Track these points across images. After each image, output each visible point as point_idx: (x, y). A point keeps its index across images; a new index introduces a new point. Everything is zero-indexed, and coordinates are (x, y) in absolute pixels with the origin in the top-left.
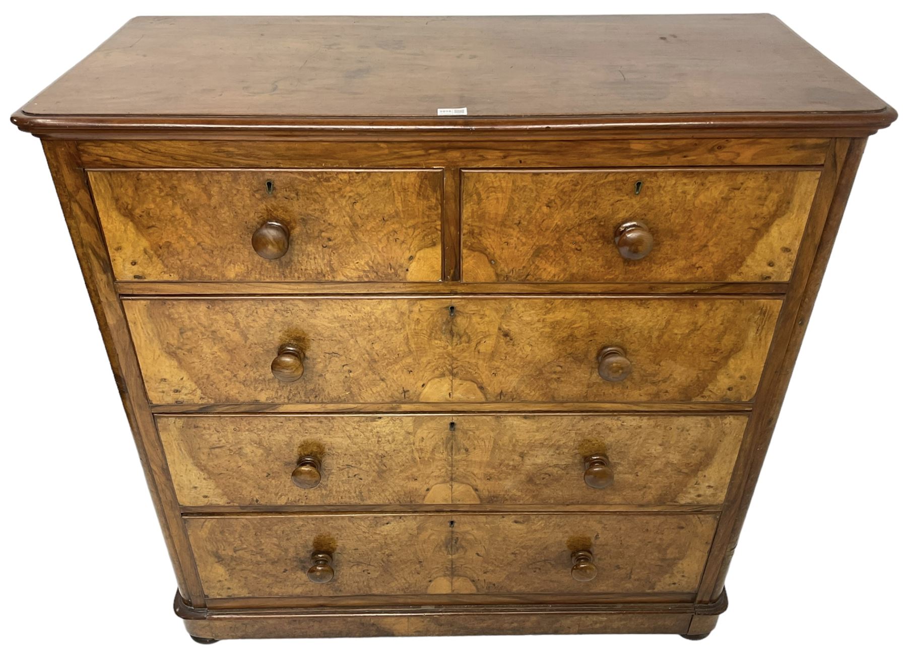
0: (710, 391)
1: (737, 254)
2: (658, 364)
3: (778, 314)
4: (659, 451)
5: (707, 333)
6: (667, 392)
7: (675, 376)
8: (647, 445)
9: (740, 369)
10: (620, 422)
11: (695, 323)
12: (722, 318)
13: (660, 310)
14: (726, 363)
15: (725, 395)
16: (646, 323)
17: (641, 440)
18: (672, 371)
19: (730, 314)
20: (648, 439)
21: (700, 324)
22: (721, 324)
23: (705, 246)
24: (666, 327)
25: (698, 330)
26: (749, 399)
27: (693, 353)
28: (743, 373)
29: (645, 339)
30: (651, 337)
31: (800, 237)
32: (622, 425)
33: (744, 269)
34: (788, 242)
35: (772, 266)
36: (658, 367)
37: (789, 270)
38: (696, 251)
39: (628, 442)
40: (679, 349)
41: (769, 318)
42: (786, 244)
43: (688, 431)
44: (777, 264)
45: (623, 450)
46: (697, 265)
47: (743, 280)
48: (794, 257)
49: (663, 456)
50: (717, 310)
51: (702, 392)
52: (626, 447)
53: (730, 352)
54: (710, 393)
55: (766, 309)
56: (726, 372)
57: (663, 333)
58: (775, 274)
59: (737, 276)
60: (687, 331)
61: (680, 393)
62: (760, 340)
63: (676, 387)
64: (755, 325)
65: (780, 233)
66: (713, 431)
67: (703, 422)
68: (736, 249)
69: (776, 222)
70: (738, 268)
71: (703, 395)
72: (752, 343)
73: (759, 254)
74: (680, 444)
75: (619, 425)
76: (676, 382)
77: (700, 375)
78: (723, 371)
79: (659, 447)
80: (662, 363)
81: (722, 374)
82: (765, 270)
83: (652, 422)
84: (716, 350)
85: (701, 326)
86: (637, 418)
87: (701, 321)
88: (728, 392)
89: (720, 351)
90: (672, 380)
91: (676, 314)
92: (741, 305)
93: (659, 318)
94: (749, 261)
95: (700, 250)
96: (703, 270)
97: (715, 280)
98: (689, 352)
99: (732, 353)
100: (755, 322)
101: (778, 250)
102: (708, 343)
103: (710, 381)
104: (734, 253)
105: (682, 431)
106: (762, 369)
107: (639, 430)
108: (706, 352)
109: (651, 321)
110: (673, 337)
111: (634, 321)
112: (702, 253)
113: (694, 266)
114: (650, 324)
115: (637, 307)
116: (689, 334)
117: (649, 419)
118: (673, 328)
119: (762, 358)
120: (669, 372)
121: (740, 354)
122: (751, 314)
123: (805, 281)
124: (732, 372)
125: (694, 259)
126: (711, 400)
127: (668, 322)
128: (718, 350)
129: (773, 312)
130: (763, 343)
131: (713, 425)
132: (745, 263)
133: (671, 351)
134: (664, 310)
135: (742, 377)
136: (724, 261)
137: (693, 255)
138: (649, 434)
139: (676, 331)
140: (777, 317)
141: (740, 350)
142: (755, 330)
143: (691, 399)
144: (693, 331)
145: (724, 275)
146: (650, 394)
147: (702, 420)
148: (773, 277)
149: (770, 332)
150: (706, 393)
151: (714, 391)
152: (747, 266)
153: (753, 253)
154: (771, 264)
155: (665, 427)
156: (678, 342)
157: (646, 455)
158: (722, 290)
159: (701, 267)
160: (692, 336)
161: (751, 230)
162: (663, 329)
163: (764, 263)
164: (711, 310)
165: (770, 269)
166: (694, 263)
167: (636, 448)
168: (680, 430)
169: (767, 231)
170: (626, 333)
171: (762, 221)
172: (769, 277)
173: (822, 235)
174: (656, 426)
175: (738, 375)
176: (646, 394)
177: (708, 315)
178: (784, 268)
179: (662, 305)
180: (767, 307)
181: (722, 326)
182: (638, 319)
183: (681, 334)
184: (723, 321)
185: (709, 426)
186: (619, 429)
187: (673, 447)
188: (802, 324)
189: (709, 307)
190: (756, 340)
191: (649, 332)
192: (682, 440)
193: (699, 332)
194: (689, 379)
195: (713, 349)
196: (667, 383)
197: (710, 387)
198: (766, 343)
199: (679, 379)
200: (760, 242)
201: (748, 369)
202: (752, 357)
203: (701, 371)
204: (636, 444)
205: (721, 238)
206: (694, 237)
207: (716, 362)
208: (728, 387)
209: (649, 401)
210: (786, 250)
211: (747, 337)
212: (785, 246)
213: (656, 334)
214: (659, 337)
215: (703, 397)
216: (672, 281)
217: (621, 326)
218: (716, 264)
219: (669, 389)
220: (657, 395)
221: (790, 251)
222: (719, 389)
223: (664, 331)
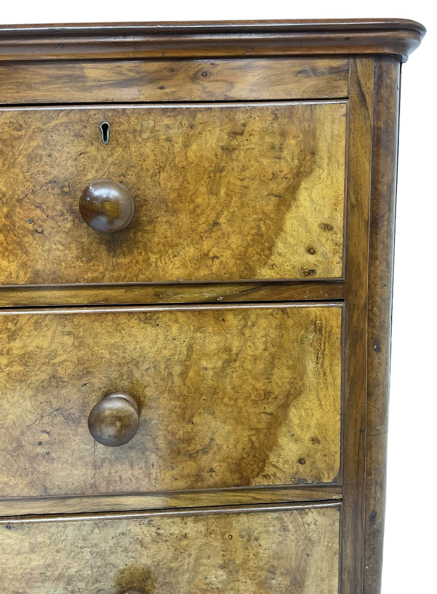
0: (274, 466)
1: (261, 236)
2: (190, 421)
3: (338, 331)
4: (222, 578)
5: (249, 366)
6: (212, 470)
7: (219, 442)
8: (202, 568)
9: (309, 426)
10: (153, 529)
11: (228, 350)
12: (264, 339)
13: (175, 329)
14: (286, 416)
15: (297, 472)
16: (159, 352)
17: (192, 559)
18: (214, 433)
19: (273, 333)
20: (202, 557)
21: (235, 350)
22: (265, 350)
23: (216, 224)
24: (189, 356)
25: (235, 360)
26: (332, 477)
27: (236, 400)
28: (313, 432)
29: (163, 379)
30: (170, 374)
31: (341, 207)
32: (158, 534)
33: (275, 259)
34: (326, 215)
35: (312, 254)
36: (190, 426)
37: (337, 258)
38: (206, 232)
39: (172, 565)
40: (214, 393)
41: (329, 336)
42: (325, 217)
43: (256, 539)
44: (320, 249)
45: (167, 581)
46: (211, 255)
47: (278, 276)
48: (339, 237)
49: (229, 587)
50: (253, 326)
51: (262, 469)
52: (172, 574)
53: (288, 396)
54: (274, 470)
55: (321, 323)
56: (289, 432)
57: (187, 367)
58: (321, 266)
59: (269, 271)
60: (220, 363)
61: (231, 471)
62: (325, 374)
63: (224, 461)
64: (311, 349)
65: (312, 201)
66: (293, 538)
67: (274, 522)
68: (259, 228)
69: (303, 185)
70: (268, 257)
71: (265, 473)
72: (314, 380)
73: (291, 235)
74: (251, 564)
75: (154, 534)
76: (222, 452)
77: (254, 439)
78: (284, 429)
79: (220, 572)
80: (196, 419)
81: (285, 435)
82: (304, 260)
83: (201, 527)
84: (267, 394)
85: (237, 354)
86: (178, 520)
87: (236, 344)
88: (301, 467)
89: (273, 396)
90: (215, 448)
91: (199, 335)
92: (285, 316)
93: (176, 342)
94: (280, 246)
95: (210, 231)
96: (221, 263)
97: (241, 277)
98: (230, 399)
99: (291, 397)
100: (311, 345)
101: (315, 228)
102: (253, 382)
103: (270, 449)
104: (257, 234)
105: (249, 540)
106: (339, 425)
107: (184, 542)
108: (253, 397)
109: (165, 348)
110: (202, 373)
111: (142, 349)
112: (214, 235)
113: (206, 255)
114: (165, 352)
115: (142, 325)
116: (223, 369)
117: (195, 522)
118: (200, 359)
119: (334, 405)
120: (209, 435)
121: (302, 398)
122: (303, 332)
123: (365, 278)
124: (297, 431)
125: (206, 245)
126: (278, 483)
127: (190, 348)
128: (270, 393)
129: (332, 326)
130: (330, 379)
131: (290, 527)
132: (275, 250)
133: (204, 397)
134: (180, 329)
135: (314, 440)
136: (246, 248)
137: (201, 237)
138: (200, 549)
139: (204, 363)
140: (339, 336)
141: (300, 393)
142: (314, 358)
143: (248, 483)
144: (228, 362)
145: (251, 269)
146: (189, 476)
147: (274, 519)
148: (318, 272)
149: (336, 361)
150: (269, 470)
151: (280, 465)
152: (280, 254)
153: (283, 234)
154: (311, 251)
155: (223, 534)
156: (210, 382)
157: (204, 587)
158: (256, 296)
159: (217, 257)
160: (229, 371)
161: (273, 198)
162: (186, 361)
163: (302, 250)
164: (245, 326)
165: (311, 258)
166: (206, 252)
167: (187, 576)
168: (245, 539)
169: (294, 199)
170: (134, 368)
171: (284, 184)
172: (313, 271)
173: (372, 206)
174: (209, 533)
175: (307, 436)
176: (183, 477)
177: (244, 334)
178: (330, 255)
179: (176, 321)
180: (321, 320)
181: (267, 354)
182: (147, 344)
183: (214, 368)
184: (265, 343)
185: (285, 529)
186: (154, 541)
187: (241, 571)
188: (378, 350)
189: (242, 323)
190: (319, 374)
191: (166, 367)
192: (251, 556)
193: (237, 364)
194: (240, 446)
195: (262, 392)
196: (210, 455)
197: (273, 459)
198: (334, 379)
199: (225, 447)
200: (289, 216)
201: (319, 426)
202: (320, 405)
203: (254, 432)
204: (186, 567)
205: (234, 212)
206: (198, 211)
207: (271, 414)
208: (297, 458)
209: (189, 488)
210: (327, 227)
211: (305, 372)
212: (324, 222)
213: (177, 369)
214: (183, 375)
215: (265, 476)
216: (182, 281)
217: (124, 358)
218: (237, 252)
219: (215, 465)
220: (198, 477)
221: (332, 228)
222: (286, 462)
223: (188, 363)
